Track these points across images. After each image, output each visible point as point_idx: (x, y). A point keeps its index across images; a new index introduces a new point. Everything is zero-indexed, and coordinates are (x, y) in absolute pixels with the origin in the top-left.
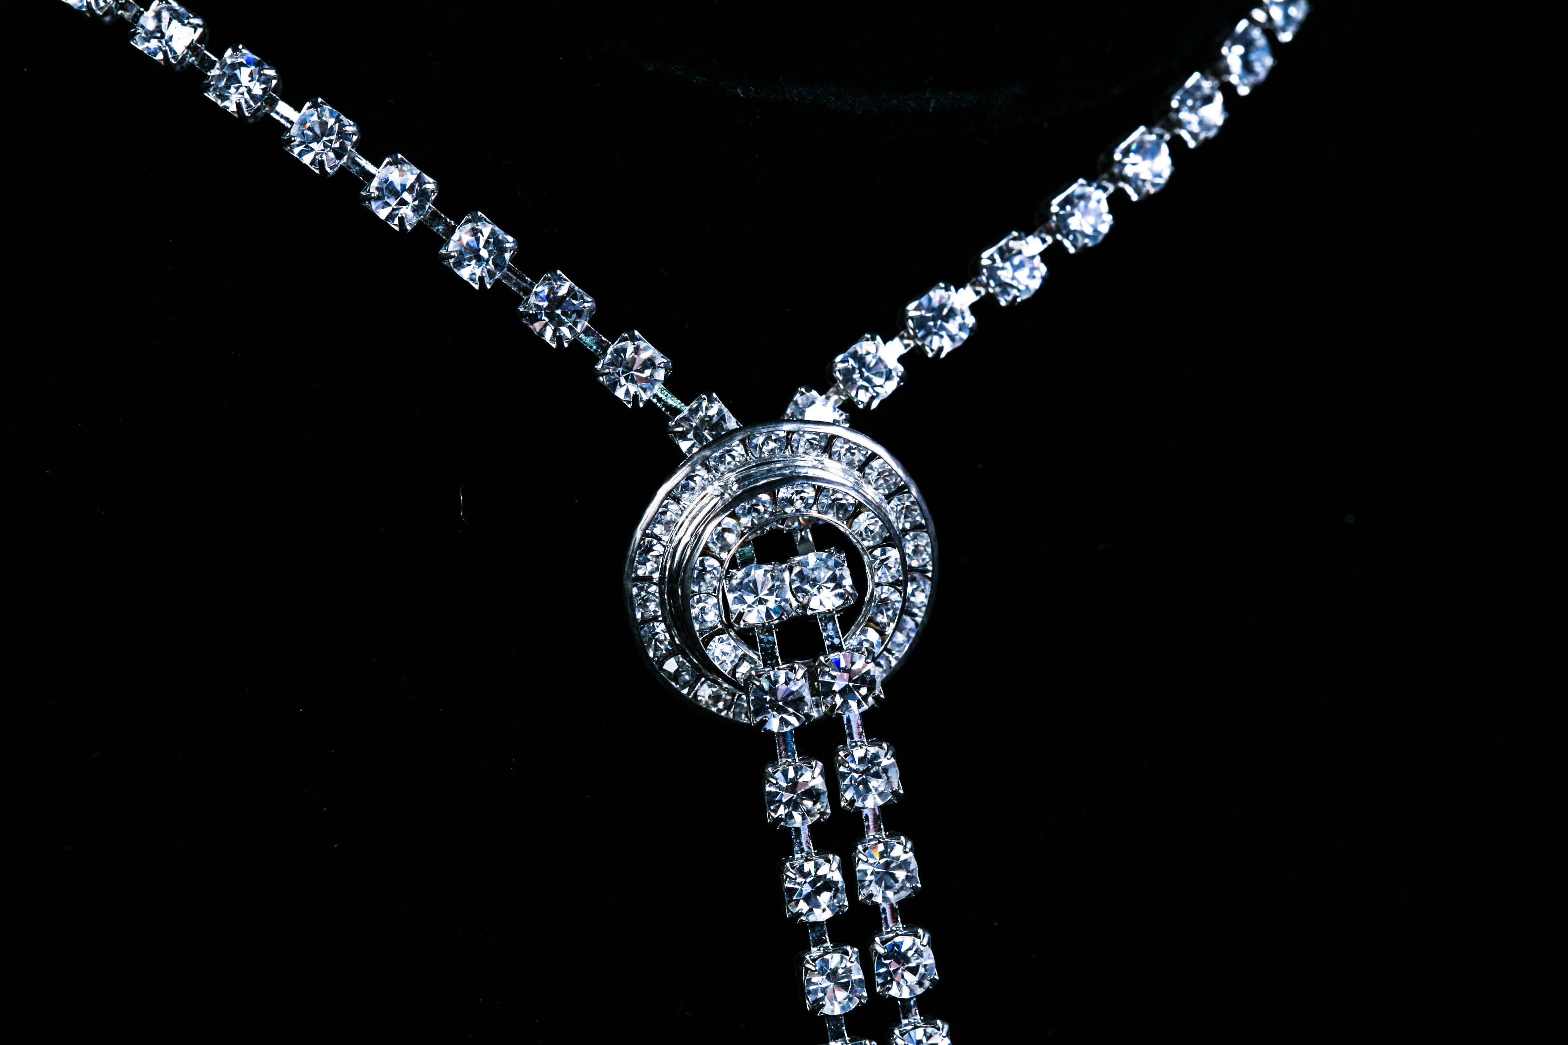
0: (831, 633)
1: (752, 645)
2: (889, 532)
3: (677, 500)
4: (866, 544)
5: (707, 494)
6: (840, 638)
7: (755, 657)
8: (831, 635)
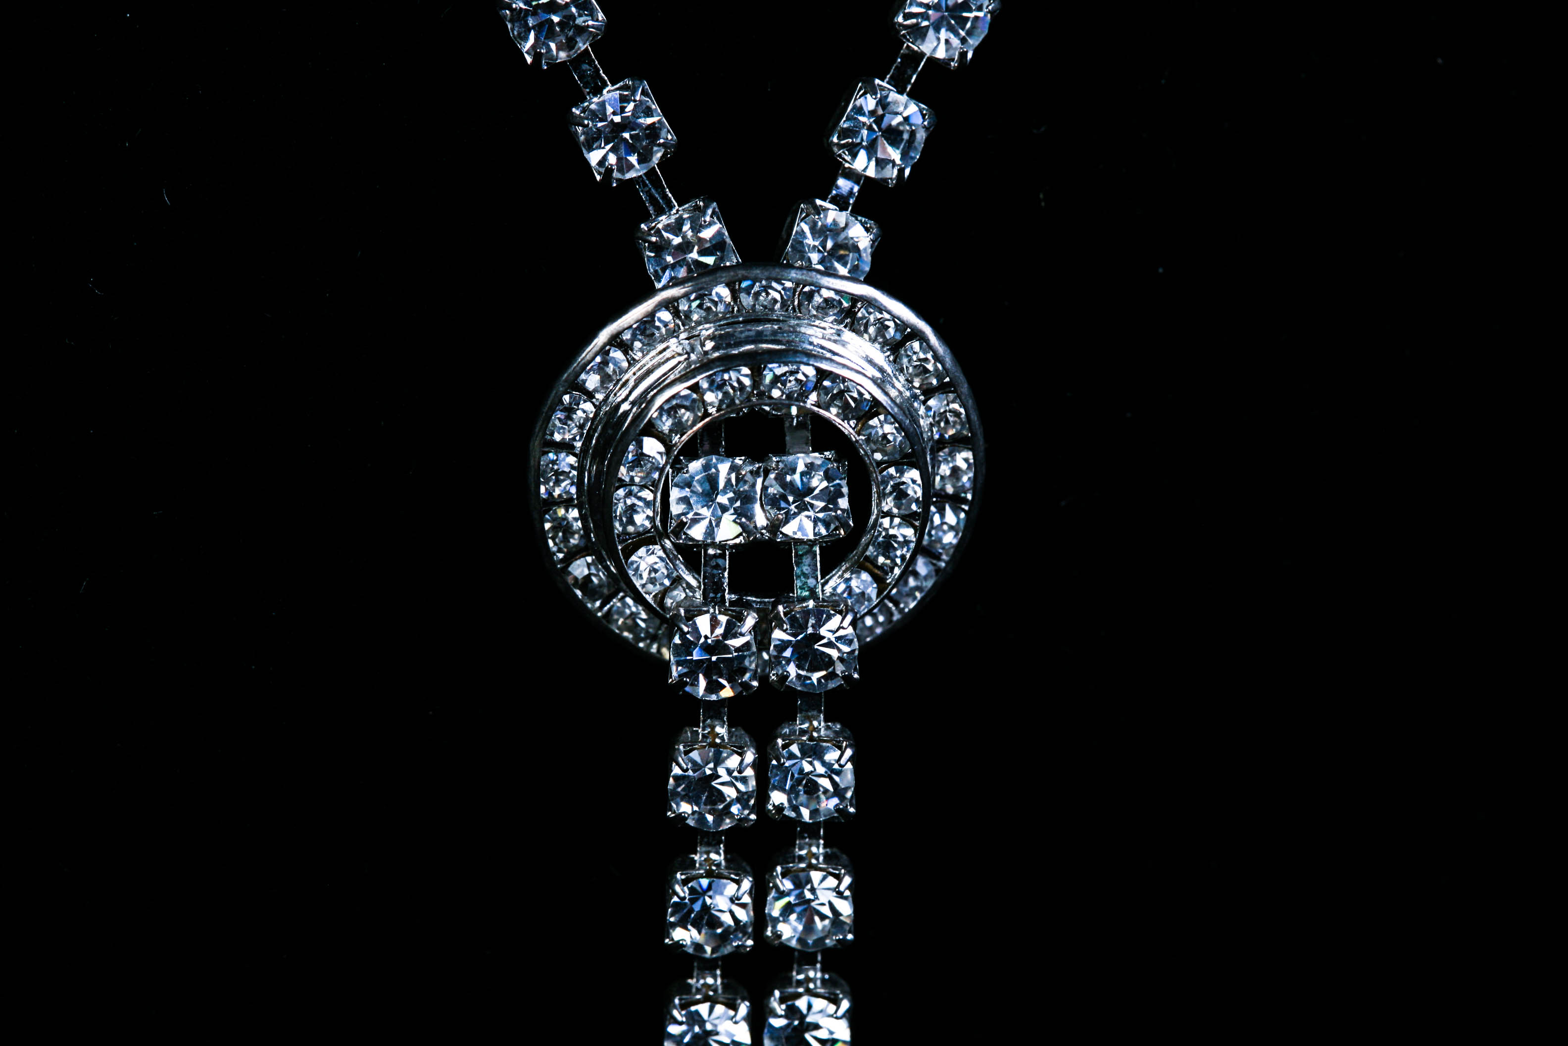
0: (806, 569)
1: (693, 566)
2: (912, 447)
3: (626, 348)
4: (878, 456)
5: (668, 347)
6: (817, 579)
7: (694, 583)
8: (806, 572)
